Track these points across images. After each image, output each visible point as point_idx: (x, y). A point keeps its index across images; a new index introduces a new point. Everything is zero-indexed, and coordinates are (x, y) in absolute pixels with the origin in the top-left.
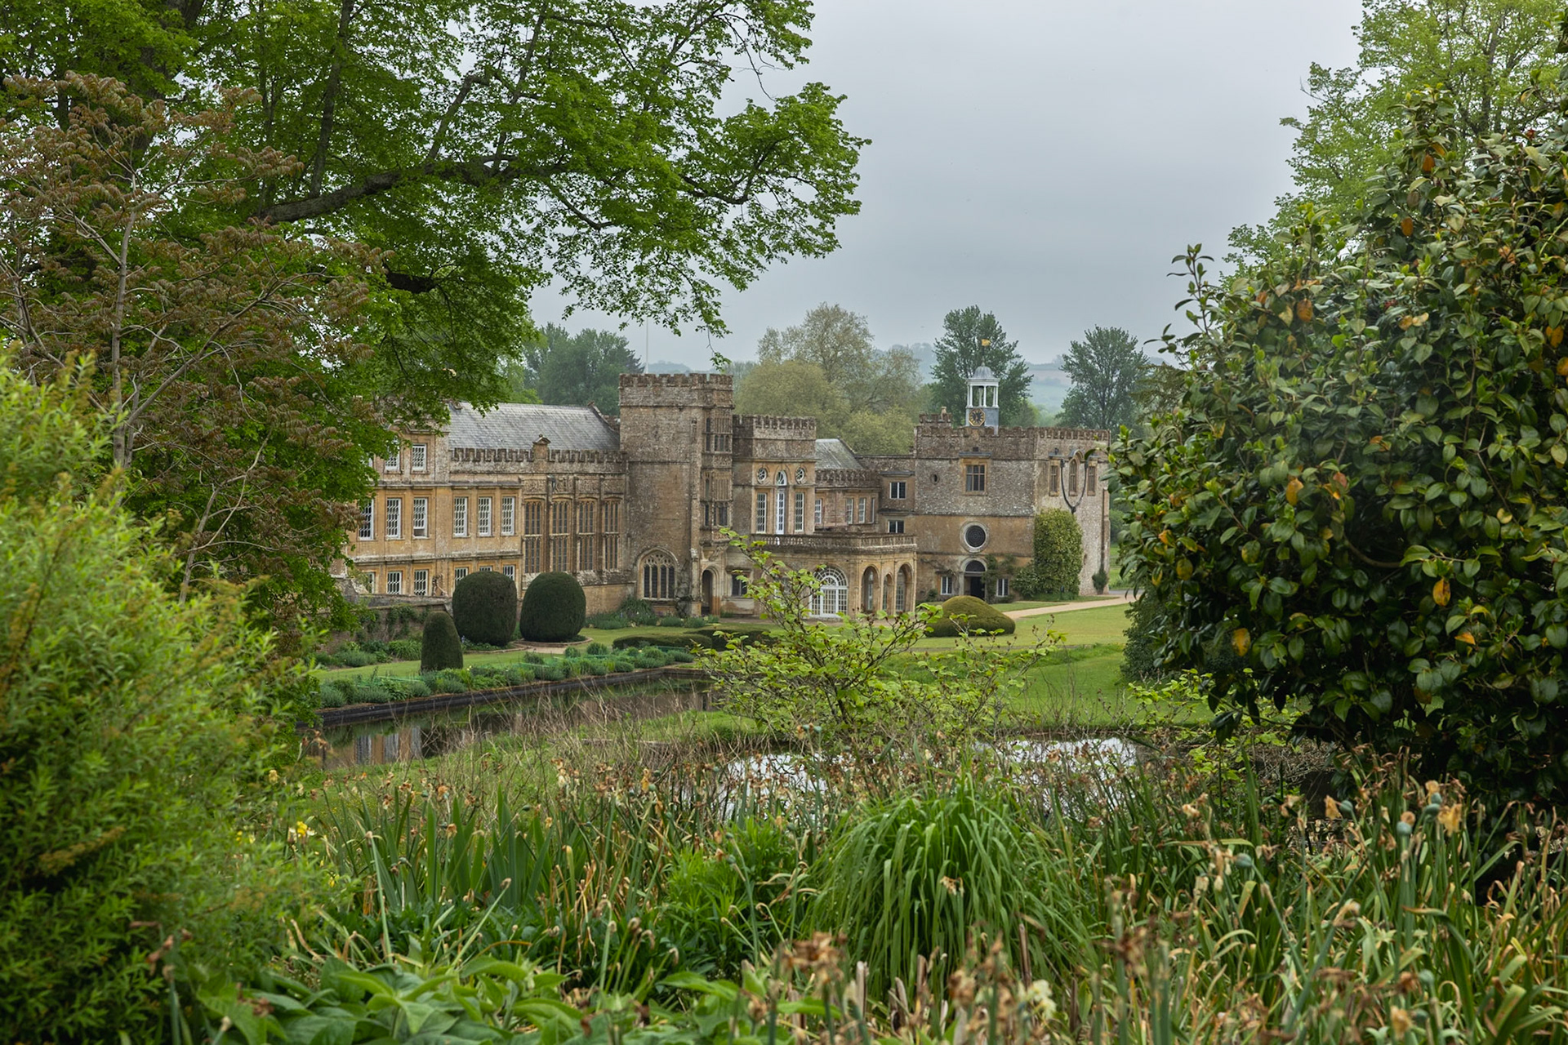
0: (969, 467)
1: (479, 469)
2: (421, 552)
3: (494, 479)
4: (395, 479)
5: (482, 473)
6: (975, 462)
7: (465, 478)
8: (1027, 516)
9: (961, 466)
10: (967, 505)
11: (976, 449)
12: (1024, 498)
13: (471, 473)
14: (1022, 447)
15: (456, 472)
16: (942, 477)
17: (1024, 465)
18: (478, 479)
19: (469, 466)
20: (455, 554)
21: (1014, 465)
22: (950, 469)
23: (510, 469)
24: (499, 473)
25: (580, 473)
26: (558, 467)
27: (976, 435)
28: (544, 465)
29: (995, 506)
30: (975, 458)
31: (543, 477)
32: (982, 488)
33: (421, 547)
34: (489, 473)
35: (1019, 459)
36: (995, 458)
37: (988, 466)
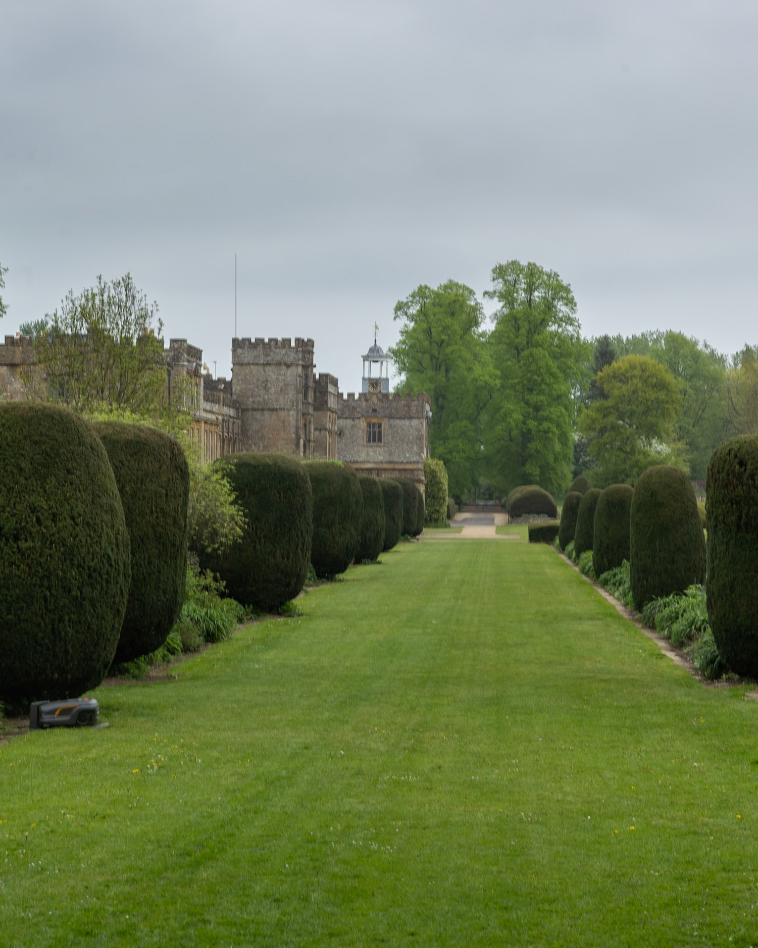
0: (369, 425)
6: (374, 421)
8: (417, 462)
9: (363, 424)
10: (368, 454)
11: (374, 411)
12: (415, 448)
14: (413, 409)
16: (347, 432)
17: (415, 422)
21: (407, 422)
22: (353, 426)
27: (375, 399)
29: (391, 454)
30: (375, 417)
32: (380, 440)
35: (410, 418)
36: (391, 417)
37: (385, 424)
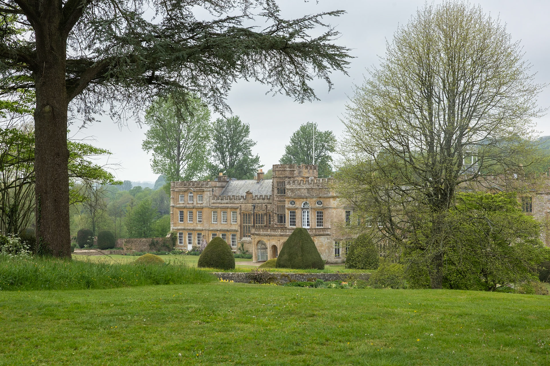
1: (223, 202)
2: (199, 227)
3: (230, 205)
4: (191, 205)
5: (224, 203)
7: (218, 205)
13: (220, 203)
15: (214, 203)
18: (222, 205)
19: (219, 201)
20: (211, 229)
23: (236, 202)
24: (231, 203)
25: (268, 203)
26: (258, 201)
28: (251, 201)
31: (251, 205)
33: (199, 226)
34: (227, 203)
